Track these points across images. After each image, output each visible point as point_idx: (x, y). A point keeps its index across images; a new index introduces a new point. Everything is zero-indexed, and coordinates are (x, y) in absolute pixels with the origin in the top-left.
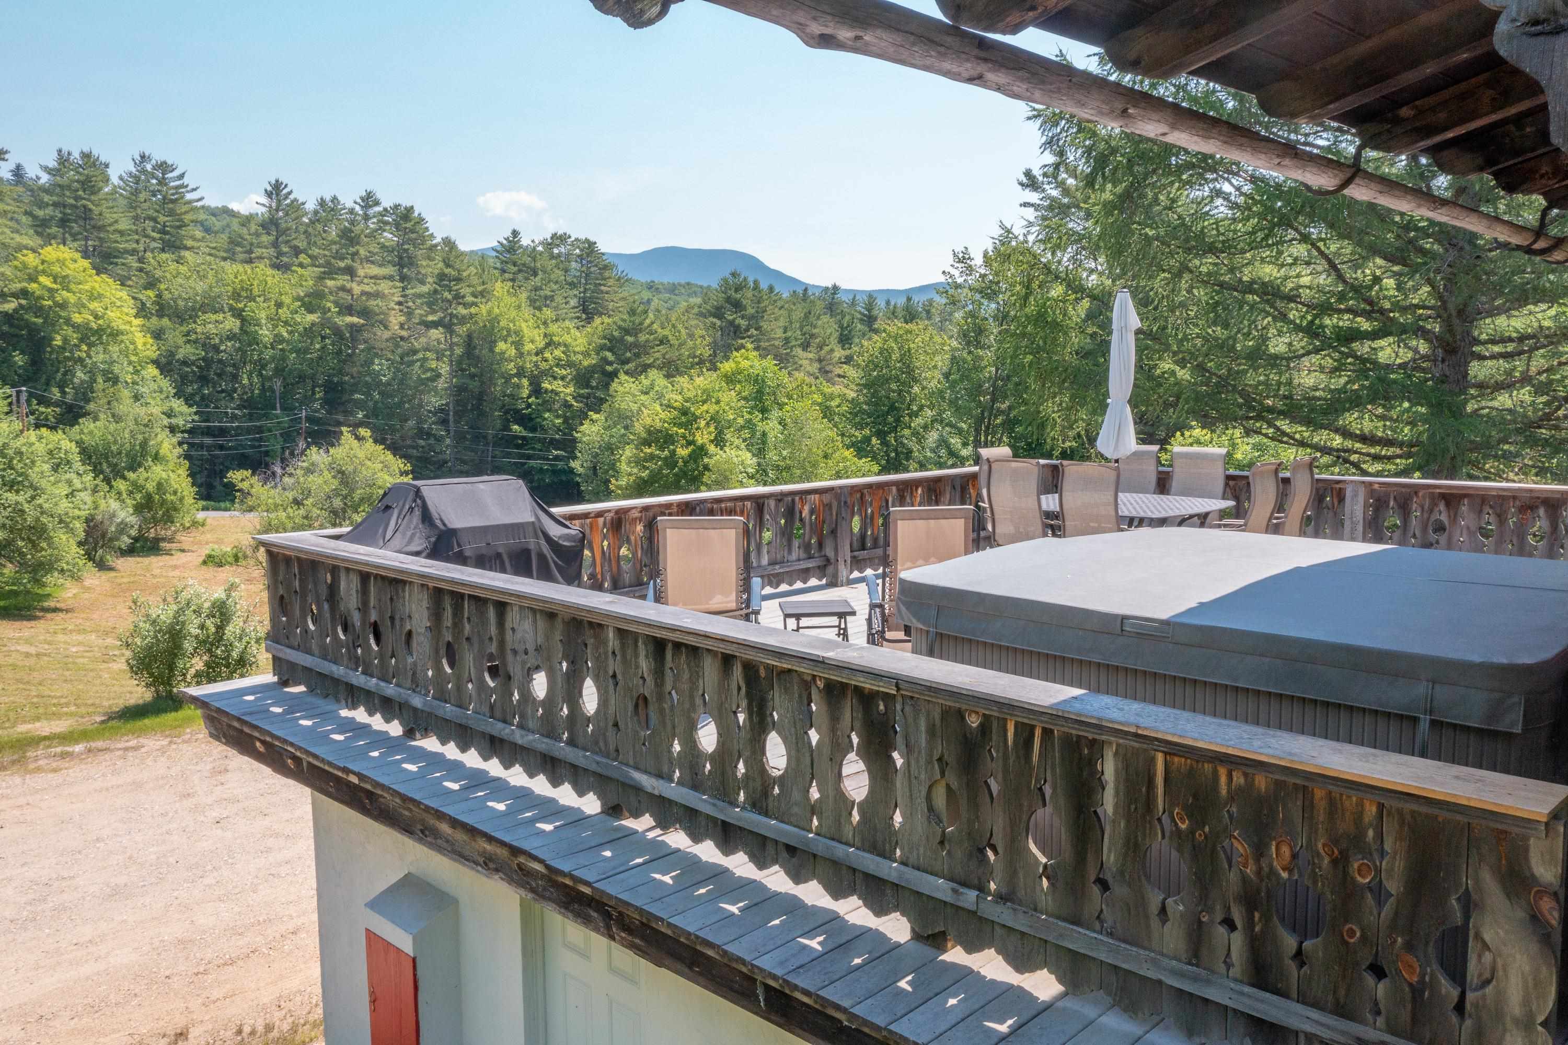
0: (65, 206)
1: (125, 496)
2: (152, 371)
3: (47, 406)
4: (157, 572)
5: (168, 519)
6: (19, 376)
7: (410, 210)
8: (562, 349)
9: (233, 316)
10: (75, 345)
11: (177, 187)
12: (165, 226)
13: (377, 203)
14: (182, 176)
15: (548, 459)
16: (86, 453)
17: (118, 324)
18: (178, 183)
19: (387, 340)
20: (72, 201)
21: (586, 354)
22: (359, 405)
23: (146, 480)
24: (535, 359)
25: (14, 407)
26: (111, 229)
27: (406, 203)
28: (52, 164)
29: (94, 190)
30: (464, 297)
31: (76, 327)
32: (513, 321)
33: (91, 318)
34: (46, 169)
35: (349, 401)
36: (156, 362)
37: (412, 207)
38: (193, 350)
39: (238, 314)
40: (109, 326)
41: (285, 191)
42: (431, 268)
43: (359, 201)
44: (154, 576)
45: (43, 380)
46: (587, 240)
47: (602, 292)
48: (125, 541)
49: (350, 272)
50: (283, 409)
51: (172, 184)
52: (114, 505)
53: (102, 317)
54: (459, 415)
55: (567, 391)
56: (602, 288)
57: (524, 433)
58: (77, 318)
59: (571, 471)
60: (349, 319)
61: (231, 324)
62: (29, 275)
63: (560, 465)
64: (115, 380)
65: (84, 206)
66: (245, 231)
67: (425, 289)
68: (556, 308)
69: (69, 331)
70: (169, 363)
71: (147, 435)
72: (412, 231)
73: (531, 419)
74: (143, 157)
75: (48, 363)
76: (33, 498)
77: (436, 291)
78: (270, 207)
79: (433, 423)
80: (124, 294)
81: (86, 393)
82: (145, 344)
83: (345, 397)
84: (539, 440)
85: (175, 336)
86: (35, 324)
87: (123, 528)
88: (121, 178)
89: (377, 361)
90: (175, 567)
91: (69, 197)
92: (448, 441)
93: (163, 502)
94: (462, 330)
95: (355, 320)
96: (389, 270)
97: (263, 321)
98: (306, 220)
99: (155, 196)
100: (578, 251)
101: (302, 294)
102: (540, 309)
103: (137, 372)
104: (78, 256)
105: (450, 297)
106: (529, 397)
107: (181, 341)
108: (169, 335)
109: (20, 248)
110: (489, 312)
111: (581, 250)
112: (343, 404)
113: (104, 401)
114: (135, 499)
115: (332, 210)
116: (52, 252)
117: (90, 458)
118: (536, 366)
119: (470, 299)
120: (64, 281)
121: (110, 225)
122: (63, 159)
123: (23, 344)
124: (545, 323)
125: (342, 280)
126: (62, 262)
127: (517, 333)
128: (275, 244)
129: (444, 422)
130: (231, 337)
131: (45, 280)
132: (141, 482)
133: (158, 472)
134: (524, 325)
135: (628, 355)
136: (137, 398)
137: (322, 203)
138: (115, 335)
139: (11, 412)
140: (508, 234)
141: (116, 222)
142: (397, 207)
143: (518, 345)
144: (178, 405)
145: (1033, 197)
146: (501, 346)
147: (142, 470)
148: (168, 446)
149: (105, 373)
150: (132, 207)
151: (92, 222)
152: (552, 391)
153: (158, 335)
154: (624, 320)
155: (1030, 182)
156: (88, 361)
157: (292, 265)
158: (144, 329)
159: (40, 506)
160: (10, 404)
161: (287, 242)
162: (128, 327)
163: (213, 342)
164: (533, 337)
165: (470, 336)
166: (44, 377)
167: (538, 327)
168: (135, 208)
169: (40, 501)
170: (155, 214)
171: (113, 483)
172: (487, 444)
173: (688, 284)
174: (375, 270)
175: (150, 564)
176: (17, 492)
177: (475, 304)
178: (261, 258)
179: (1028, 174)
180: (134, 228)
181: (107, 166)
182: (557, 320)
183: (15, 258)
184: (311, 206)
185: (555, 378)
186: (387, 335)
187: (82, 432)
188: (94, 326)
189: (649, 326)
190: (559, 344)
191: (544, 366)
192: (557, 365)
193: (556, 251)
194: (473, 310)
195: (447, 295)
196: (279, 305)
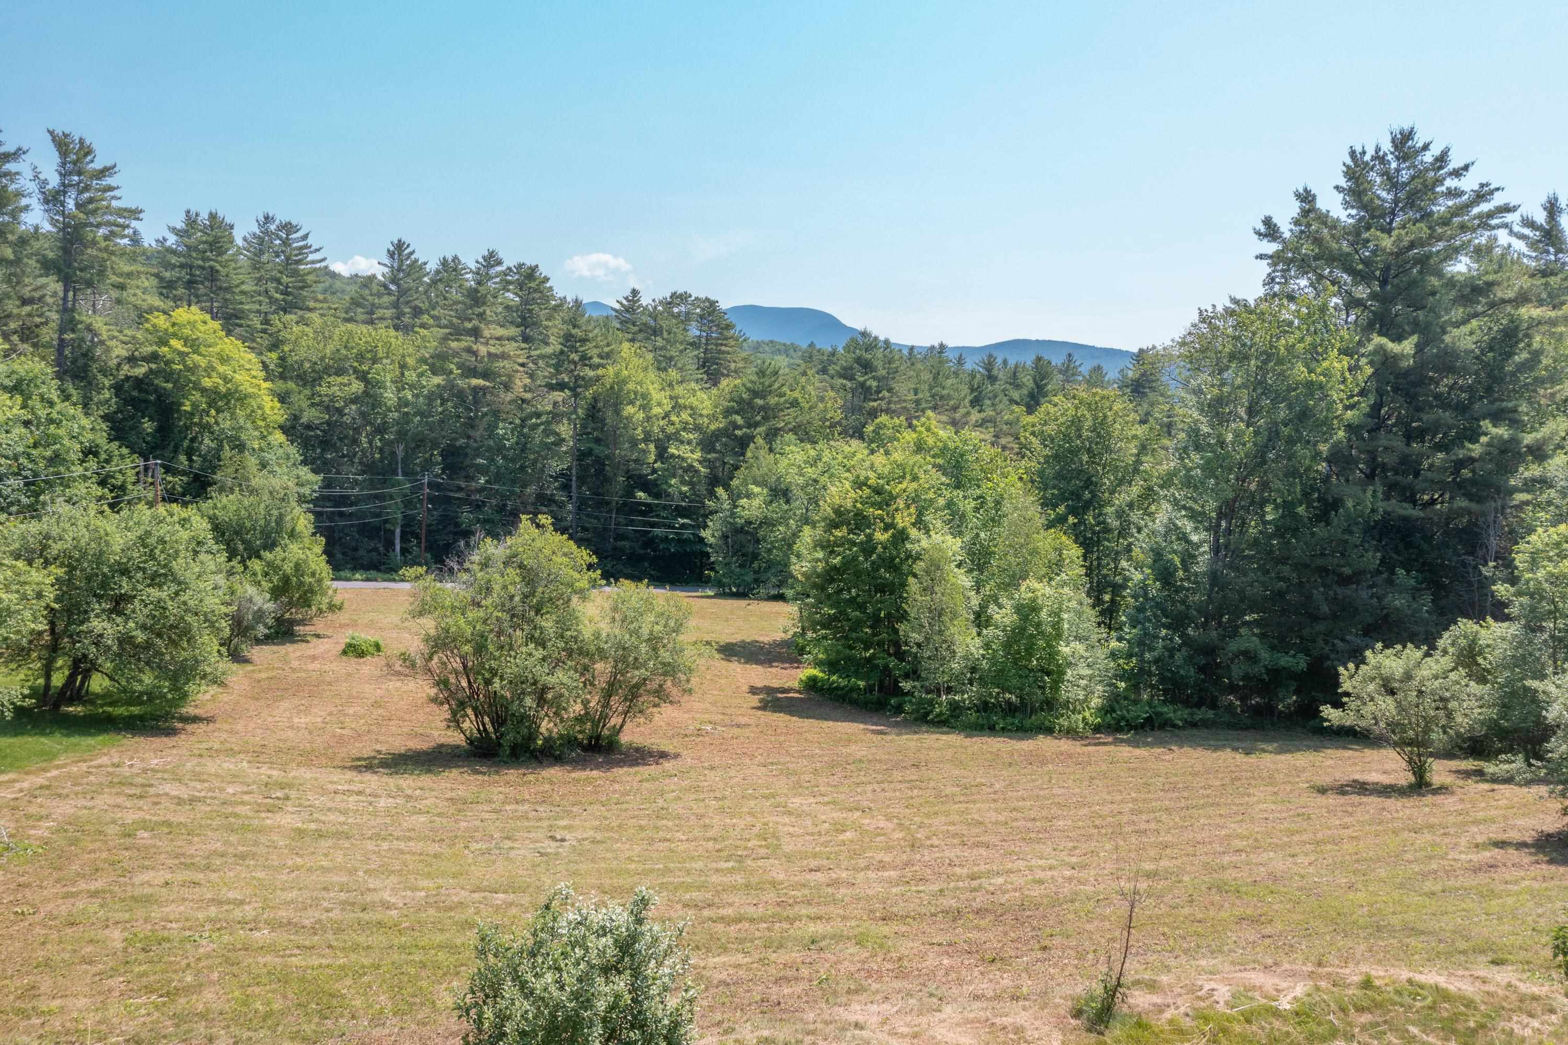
0: (191, 267)
1: (260, 577)
2: (278, 437)
3: (174, 475)
4: (295, 664)
5: (305, 602)
6: (147, 443)
7: (534, 269)
8: (689, 411)
9: (357, 378)
10: (203, 410)
11: (301, 248)
12: (287, 287)
13: (499, 263)
14: (305, 237)
15: (674, 528)
16: (218, 528)
17: (247, 388)
18: (301, 244)
19: (510, 403)
20: (200, 262)
21: (713, 417)
22: (482, 470)
23: (283, 560)
24: (662, 423)
25: (142, 476)
26: (237, 290)
27: (529, 262)
28: (180, 225)
29: (221, 252)
30: (591, 358)
31: (204, 391)
32: (640, 383)
33: (220, 382)
34: (174, 230)
35: (472, 466)
36: (281, 427)
37: (537, 266)
38: (317, 414)
39: (363, 377)
40: (236, 391)
41: (406, 252)
42: (555, 329)
43: (481, 260)
44: (294, 670)
45: (171, 448)
46: (707, 299)
47: (724, 352)
48: (261, 630)
49: (476, 333)
50: (405, 474)
51: (295, 245)
52: (251, 590)
53: (231, 380)
54: (582, 480)
55: (693, 456)
56: (723, 348)
57: (649, 500)
58: (207, 383)
59: (701, 540)
60: (475, 382)
61: (357, 387)
62: (160, 338)
63: (687, 533)
64: (241, 447)
65: (212, 268)
66: (367, 292)
67: (549, 350)
68: (681, 370)
69: (196, 396)
70: (294, 427)
71: (282, 511)
72: (535, 291)
73: (657, 485)
74: (267, 218)
75: (176, 431)
76: (177, 594)
77: (562, 352)
78: (392, 267)
79: (556, 489)
80: (252, 356)
81: (213, 462)
82: (272, 408)
83: (468, 462)
84: (665, 507)
85: (300, 399)
86: (165, 389)
87: (260, 615)
88: (245, 239)
89: (501, 425)
90: (314, 658)
91: (197, 259)
92: (570, 507)
93: (301, 584)
94: (589, 393)
95: (480, 382)
96: (513, 331)
97: (388, 384)
98: (426, 279)
99: (278, 256)
100: (698, 310)
101: (427, 355)
102: (665, 370)
103: (263, 437)
104: (208, 317)
105: (577, 358)
106: (655, 462)
107: (305, 404)
108: (294, 398)
109: (150, 311)
110: (617, 374)
111: (703, 309)
112: (464, 469)
113: (232, 469)
114: (271, 581)
115: (455, 270)
116: (183, 314)
117: (223, 534)
118: (663, 430)
119: (596, 360)
120: (194, 345)
121: (237, 286)
122: (191, 221)
123: (152, 410)
124: (670, 385)
125: (467, 342)
126: (193, 324)
127: (644, 396)
128: (396, 305)
129: (566, 487)
130: (355, 400)
131: (176, 344)
132: (278, 562)
133: (295, 551)
134: (651, 387)
135: (758, 418)
136: (263, 465)
137: (444, 262)
138: (243, 398)
139: (138, 481)
140: (628, 293)
141: (243, 283)
142: (520, 266)
143: (645, 408)
144: (305, 473)
145: (1271, 248)
146: (629, 410)
147: (278, 549)
148: (303, 522)
149: (230, 439)
150: (256, 268)
151: (218, 283)
152: (679, 456)
153: (283, 398)
154: (752, 382)
155: (1270, 230)
156: (216, 428)
157: (414, 326)
158: (272, 392)
159: (185, 603)
160: (138, 473)
161: (407, 303)
162: (255, 390)
163: (337, 405)
164: (660, 399)
165: (595, 399)
166: (172, 444)
167: (663, 389)
168: (258, 269)
169: (184, 597)
170: (279, 275)
171: (248, 563)
172: (610, 511)
173: (772, 342)
174: (500, 332)
175: (287, 654)
176: (160, 586)
177: (603, 366)
178: (382, 319)
179: (1268, 222)
180: (258, 288)
181: (232, 227)
182: (682, 382)
183: (147, 320)
184: (433, 265)
185: (682, 442)
186: (509, 397)
187: (215, 507)
188: (223, 389)
189: (779, 388)
190: (685, 407)
191: (670, 430)
192: (684, 429)
193: (676, 310)
194: (600, 372)
195: (575, 357)
196: (403, 366)
